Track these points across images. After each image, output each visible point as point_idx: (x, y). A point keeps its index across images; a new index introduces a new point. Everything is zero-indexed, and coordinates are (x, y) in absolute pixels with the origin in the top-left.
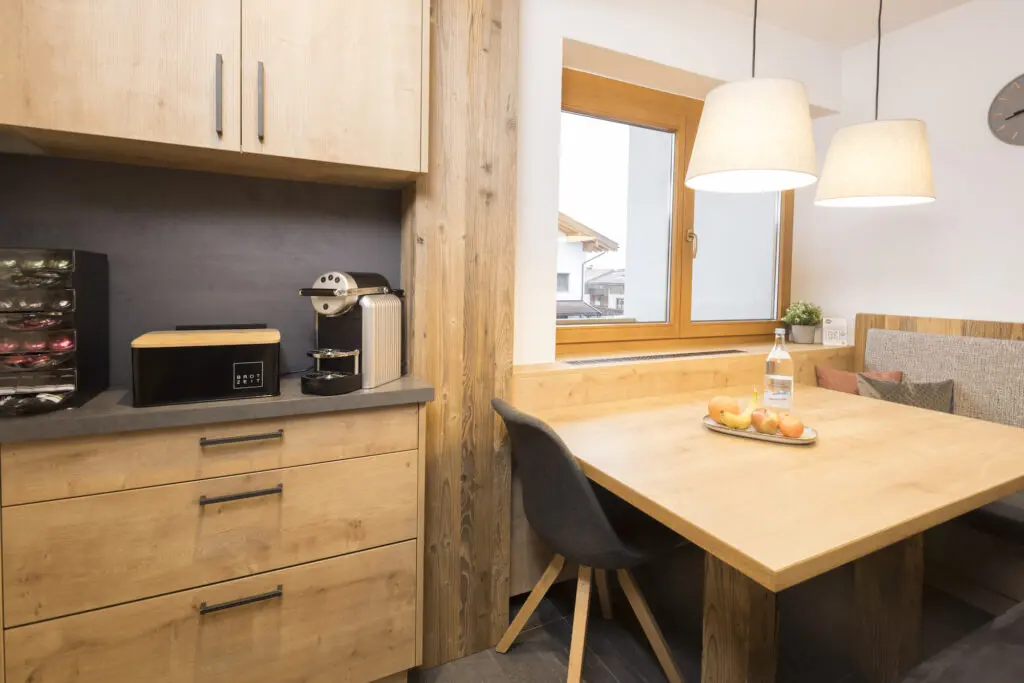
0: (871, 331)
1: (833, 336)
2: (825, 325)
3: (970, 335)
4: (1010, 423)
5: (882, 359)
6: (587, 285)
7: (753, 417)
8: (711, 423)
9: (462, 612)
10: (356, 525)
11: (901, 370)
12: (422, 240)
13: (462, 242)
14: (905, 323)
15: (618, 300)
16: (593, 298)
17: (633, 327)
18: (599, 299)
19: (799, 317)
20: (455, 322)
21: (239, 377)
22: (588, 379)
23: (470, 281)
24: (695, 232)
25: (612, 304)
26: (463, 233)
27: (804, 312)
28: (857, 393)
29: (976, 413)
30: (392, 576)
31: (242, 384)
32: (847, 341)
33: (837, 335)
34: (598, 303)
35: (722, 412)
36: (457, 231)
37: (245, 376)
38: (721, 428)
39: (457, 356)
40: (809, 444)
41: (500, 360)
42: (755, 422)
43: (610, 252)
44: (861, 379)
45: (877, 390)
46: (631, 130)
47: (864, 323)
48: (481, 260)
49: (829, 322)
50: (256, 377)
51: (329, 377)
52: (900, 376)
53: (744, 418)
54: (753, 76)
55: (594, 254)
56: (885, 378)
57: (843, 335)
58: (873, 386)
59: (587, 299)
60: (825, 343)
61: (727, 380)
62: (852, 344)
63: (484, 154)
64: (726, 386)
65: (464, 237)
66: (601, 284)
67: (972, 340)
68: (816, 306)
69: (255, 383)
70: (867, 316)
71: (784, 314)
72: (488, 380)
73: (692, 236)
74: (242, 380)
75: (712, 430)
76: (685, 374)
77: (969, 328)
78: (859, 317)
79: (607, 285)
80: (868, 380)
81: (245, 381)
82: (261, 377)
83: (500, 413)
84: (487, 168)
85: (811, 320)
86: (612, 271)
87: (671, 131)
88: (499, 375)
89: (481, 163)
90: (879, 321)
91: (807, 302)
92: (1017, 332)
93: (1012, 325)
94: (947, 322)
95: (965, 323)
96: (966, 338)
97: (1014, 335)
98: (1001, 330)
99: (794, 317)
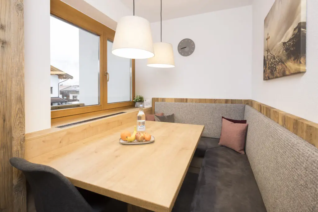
0: (156, 103)
1: (147, 105)
2: (145, 101)
4: (184, 123)
5: (159, 110)
6: (60, 91)
7: (136, 136)
8: (122, 141)
11: (163, 112)
14: (163, 100)
15: (73, 96)
16: (63, 97)
17: (84, 108)
18: (66, 96)
19: (138, 100)
22: (69, 133)
24: (108, 72)
25: (71, 97)
27: (139, 98)
28: (155, 121)
29: (179, 122)
32: (150, 106)
33: (147, 104)
34: (65, 98)
35: (127, 137)
38: (127, 143)
40: (153, 142)
41: (16, 134)
42: (136, 138)
43: (70, 79)
44: (156, 116)
45: (159, 119)
46: (79, 30)
47: (154, 100)
49: (146, 101)
52: (163, 114)
53: (133, 137)
54: (134, 15)
55: (63, 80)
56: (160, 115)
57: (149, 104)
58: (158, 118)
59: (61, 96)
60: (145, 107)
61: (122, 123)
62: (151, 106)
64: (122, 125)
66: (66, 91)
68: (142, 96)
70: (154, 98)
71: (134, 99)
73: (107, 73)
75: (123, 144)
76: (109, 123)
78: (153, 99)
79: (69, 91)
80: (157, 116)
83: (16, 167)
85: (141, 100)
86: (71, 86)
87: (98, 35)
88: (15, 143)
90: (157, 100)
91: (140, 95)
92: (185, 101)
93: (184, 99)
94: (172, 99)
95: (175, 99)
96: (176, 103)
97: (184, 101)
98: (182, 100)
99: (137, 100)
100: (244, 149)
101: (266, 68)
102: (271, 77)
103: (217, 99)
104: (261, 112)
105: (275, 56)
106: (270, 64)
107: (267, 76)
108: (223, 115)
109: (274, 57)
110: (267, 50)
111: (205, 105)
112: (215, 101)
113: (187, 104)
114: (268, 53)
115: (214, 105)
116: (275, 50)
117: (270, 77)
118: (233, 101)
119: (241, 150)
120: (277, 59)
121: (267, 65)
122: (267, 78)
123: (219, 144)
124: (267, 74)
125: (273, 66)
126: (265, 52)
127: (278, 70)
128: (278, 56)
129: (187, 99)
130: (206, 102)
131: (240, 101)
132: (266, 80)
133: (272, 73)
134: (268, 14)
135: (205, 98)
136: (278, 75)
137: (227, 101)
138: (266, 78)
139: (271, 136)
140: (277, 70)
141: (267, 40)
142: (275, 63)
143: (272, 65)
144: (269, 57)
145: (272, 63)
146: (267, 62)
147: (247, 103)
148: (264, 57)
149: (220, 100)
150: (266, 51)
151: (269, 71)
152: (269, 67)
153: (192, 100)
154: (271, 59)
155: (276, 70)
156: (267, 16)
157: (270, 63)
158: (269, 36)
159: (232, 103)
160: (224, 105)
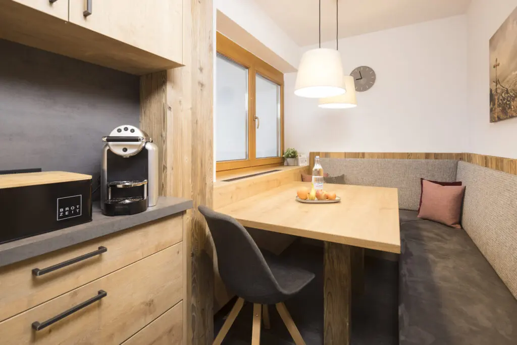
1: (302, 162)
2: (299, 157)
3: (348, 158)
7: (317, 193)
9: (193, 339)
10: (150, 304)
11: (328, 173)
12: (170, 108)
13: (190, 112)
14: (327, 155)
19: (290, 155)
20: (187, 159)
21: (62, 210)
22: (238, 188)
23: (194, 135)
26: (190, 106)
27: (292, 153)
30: (170, 331)
31: (64, 216)
32: (306, 164)
36: (187, 105)
37: (67, 209)
39: (188, 180)
40: (338, 202)
42: (318, 196)
47: (312, 156)
48: (199, 122)
49: (300, 156)
50: (76, 208)
51: (127, 201)
57: (305, 161)
60: (300, 165)
62: (308, 165)
63: (200, 61)
64: (280, 185)
65: (191, 108)
67: (348, 159)
68: (295, 150)
69: (76, 213)
70: (313, 153)
71: (283, 154)
72: (202, 193)
73: (256, 118)
74: (64, 212)
76: (269, 182)
77: (347, 155)
78: (311, 154)
81: (67, 213)
82: (80, 208)
83: (203, 213)
84: (201, 69)
85: (294, 155)
88: (208, 190)
89: (198, 66)
90: (318, 154)
91: (293, 148)
92: (361, 155)
93: (359, 153)
94: (339, 154)
95: (345, 153)
96: (346, 159)
97: (360, 157)
98: (356, 155)
99: (288, 155)
100: (460, 222)
101: (494, 104)
102: (502, 116)
103: (411, 153)
104: (486, 166)
105: (509, 89)
106: (501, 100)
107: (496, 116)
108: (422, 175)
109: (507, 90)
110: (495, 80)
111: (394, 161)
112: (409, 155)
113: (365, 160)
114: (496, 86)
115: (407, 161)
116: (508, 81)
117: (501, 118)
118: (437, 156)
119: (455, 224)
120: (511, 94)
121: (497, 101)
122: (497, 119)
123: (418, 216)
124: (496, 114)
125: (506, 103)
126: (492, 83)
127: (514, 107)
128: (513, 90)
129: (363, 154)
130: (394, 158)
131: (449, 156)
132: (495, 121)
133: (504, 111)
134: (497, 32)
135: (392, 152)
136: (514, 114)
137: (427, 156)
138: (495, 119)
139: (507, 190)
140: (512, 107)
141: (494, 67)
142: (509, 99)
143: (504, 102)
144: (499, 91)
145: (504, 99)
146: (496, 97)
147: (460, 159)
148: (491, 91)
149: (416, 154)
150: (494, 82)
151: (498, 110)
152: (500, 104)
153: (372, 155)
154: (503, 93)
155: (510, 108)
156: (494, 35)
157: (501, 98)
158: (498, 62)
159: (436, 158)
160: (424, 161)
